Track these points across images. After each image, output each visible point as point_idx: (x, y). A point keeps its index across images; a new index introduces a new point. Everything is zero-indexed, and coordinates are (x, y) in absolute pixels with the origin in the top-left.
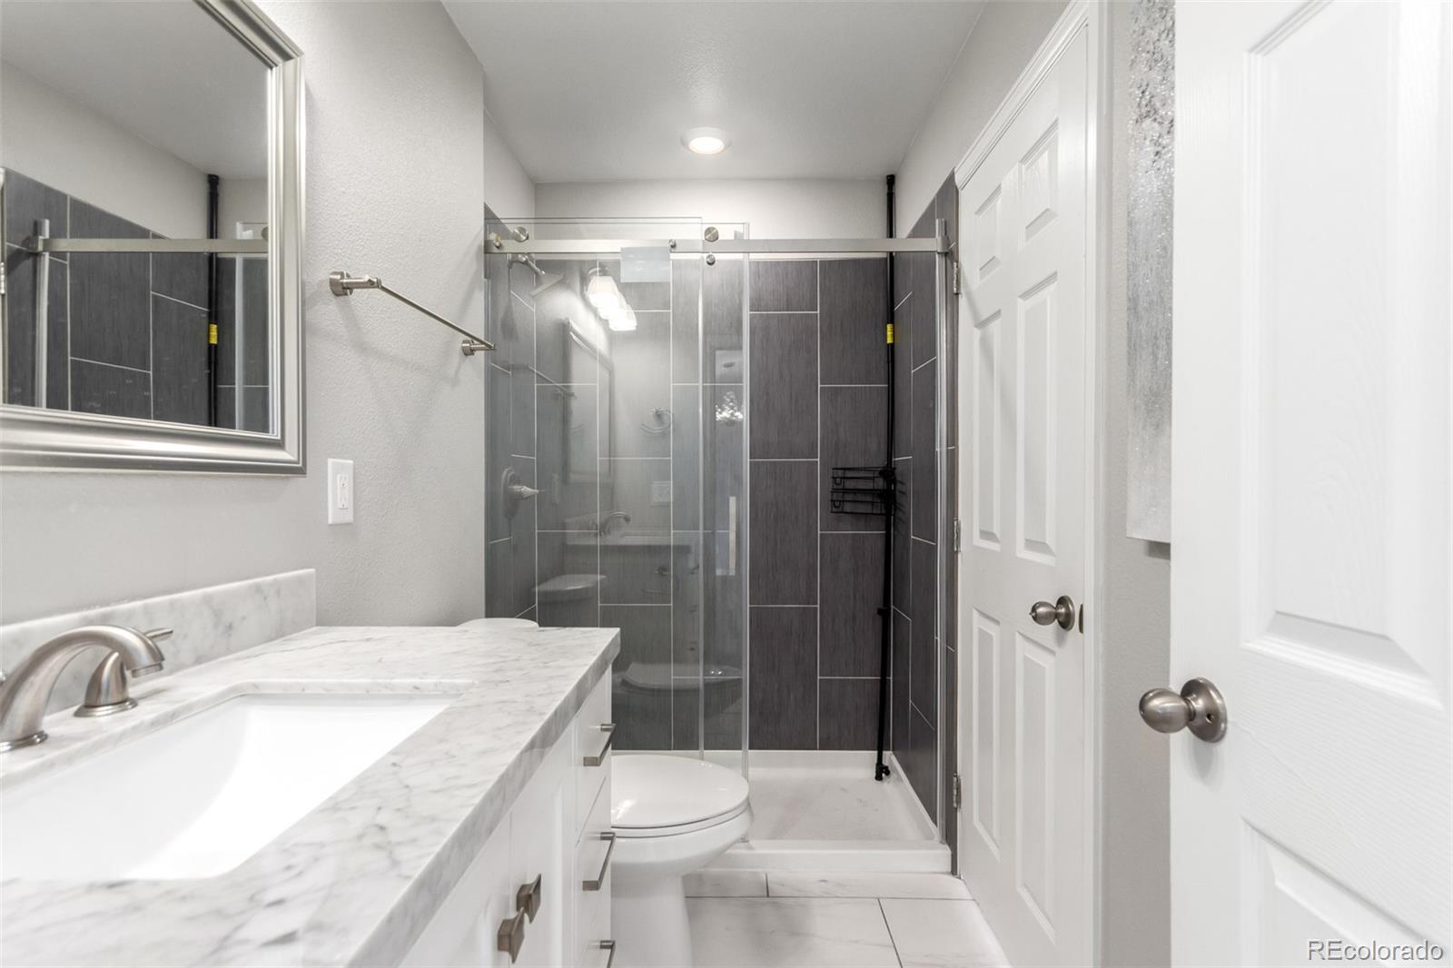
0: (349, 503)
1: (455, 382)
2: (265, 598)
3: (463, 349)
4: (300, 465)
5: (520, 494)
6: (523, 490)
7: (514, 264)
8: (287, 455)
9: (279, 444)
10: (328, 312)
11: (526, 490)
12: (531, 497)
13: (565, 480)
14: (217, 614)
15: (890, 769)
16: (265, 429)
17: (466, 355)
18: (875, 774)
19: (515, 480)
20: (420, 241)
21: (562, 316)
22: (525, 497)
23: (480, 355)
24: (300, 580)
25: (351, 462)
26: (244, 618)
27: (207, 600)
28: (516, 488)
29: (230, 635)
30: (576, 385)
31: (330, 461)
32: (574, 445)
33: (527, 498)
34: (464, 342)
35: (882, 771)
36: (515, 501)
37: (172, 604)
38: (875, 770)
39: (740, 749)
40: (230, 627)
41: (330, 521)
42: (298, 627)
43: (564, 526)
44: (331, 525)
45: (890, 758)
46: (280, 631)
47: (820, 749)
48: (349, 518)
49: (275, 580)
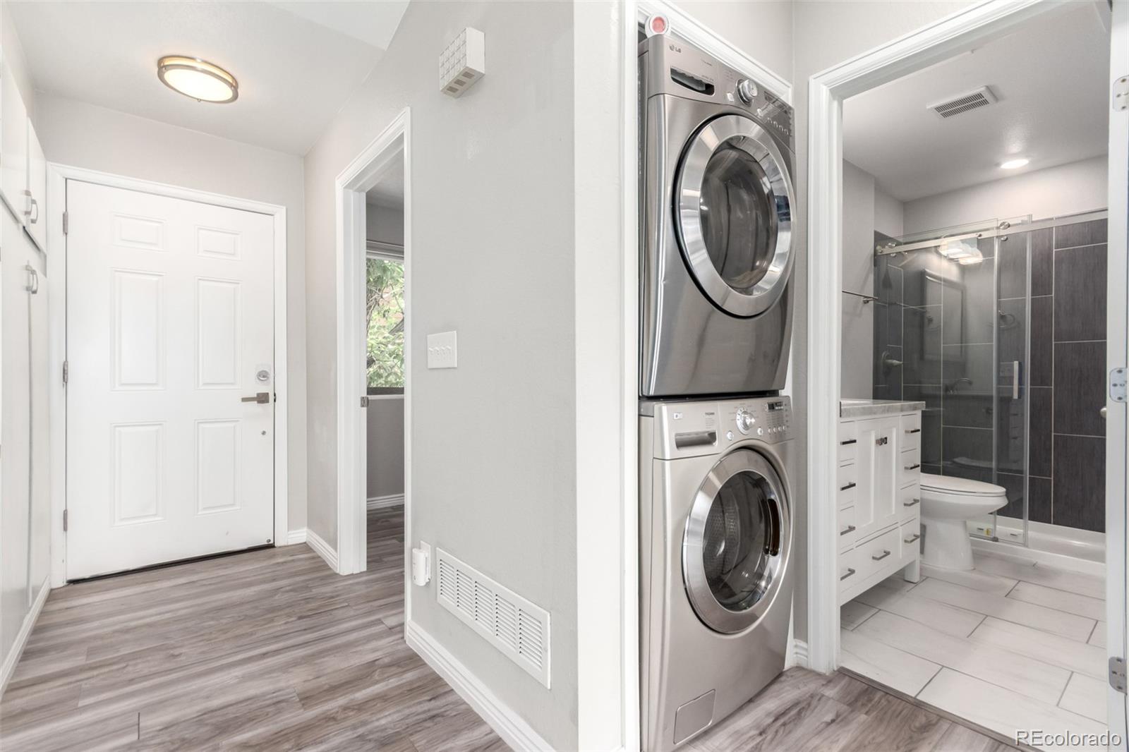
1: (859, 316)
3: (862, 302)
5: (892, 364)
6: (894, 362)
11: (896, 362)
12: (900, 365)
13: (922, 357)
17: (864, 305)
19: (890, 357)
21: (921, 268)
22: (895, 365)
23: (871, 303)
28: (890, 361)
30: (930, 305)
32: (928, 339)
33: (897, 366)
34: (863, 299)
36: (890, 368)
39: (1021, 518)
43: (920, 383)
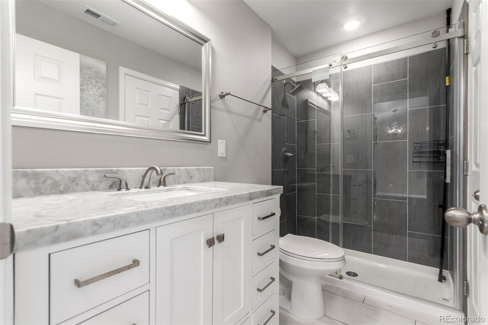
0: (224, 152)
1: (260, 120)
2: (200, 172)
3: (263, 110)
4: (209, 141)
6: (288, 154)
7: (287, 84)
8: (206, 138)
9: (204, 135)
10: (219, 103)
11: (290, 154)
13: (306, 151)
14: (189, 173)
15: (446, 278)
16: (201, 132)
17: (264, 112)
18: (438, 279)
19: (286, 151)
20: (248, 81)
21: (305, 98)
22: (289, 156)
23: (270, 112)
24: (209, 169)
25: (225, 141)
26: (195, 175)
27: (186, 170)
28: (286, 154)
29: (191, 179)
30: (310, 120)
31: (219, 141)
33: (290, 157)
34: (264, 109)
35: (442, 278)
37: (178, 169)
38: (438, 277)
40: (191, 177)
41: (219, 156)
42: (209, 180)
43: (306, 167)
44: (219, 157)
45: (446, 273)
46: (203, 181)
47: (408, 261)
48: (224, 155)
49: (203, 168)
